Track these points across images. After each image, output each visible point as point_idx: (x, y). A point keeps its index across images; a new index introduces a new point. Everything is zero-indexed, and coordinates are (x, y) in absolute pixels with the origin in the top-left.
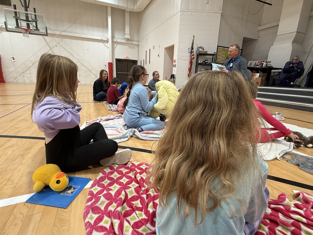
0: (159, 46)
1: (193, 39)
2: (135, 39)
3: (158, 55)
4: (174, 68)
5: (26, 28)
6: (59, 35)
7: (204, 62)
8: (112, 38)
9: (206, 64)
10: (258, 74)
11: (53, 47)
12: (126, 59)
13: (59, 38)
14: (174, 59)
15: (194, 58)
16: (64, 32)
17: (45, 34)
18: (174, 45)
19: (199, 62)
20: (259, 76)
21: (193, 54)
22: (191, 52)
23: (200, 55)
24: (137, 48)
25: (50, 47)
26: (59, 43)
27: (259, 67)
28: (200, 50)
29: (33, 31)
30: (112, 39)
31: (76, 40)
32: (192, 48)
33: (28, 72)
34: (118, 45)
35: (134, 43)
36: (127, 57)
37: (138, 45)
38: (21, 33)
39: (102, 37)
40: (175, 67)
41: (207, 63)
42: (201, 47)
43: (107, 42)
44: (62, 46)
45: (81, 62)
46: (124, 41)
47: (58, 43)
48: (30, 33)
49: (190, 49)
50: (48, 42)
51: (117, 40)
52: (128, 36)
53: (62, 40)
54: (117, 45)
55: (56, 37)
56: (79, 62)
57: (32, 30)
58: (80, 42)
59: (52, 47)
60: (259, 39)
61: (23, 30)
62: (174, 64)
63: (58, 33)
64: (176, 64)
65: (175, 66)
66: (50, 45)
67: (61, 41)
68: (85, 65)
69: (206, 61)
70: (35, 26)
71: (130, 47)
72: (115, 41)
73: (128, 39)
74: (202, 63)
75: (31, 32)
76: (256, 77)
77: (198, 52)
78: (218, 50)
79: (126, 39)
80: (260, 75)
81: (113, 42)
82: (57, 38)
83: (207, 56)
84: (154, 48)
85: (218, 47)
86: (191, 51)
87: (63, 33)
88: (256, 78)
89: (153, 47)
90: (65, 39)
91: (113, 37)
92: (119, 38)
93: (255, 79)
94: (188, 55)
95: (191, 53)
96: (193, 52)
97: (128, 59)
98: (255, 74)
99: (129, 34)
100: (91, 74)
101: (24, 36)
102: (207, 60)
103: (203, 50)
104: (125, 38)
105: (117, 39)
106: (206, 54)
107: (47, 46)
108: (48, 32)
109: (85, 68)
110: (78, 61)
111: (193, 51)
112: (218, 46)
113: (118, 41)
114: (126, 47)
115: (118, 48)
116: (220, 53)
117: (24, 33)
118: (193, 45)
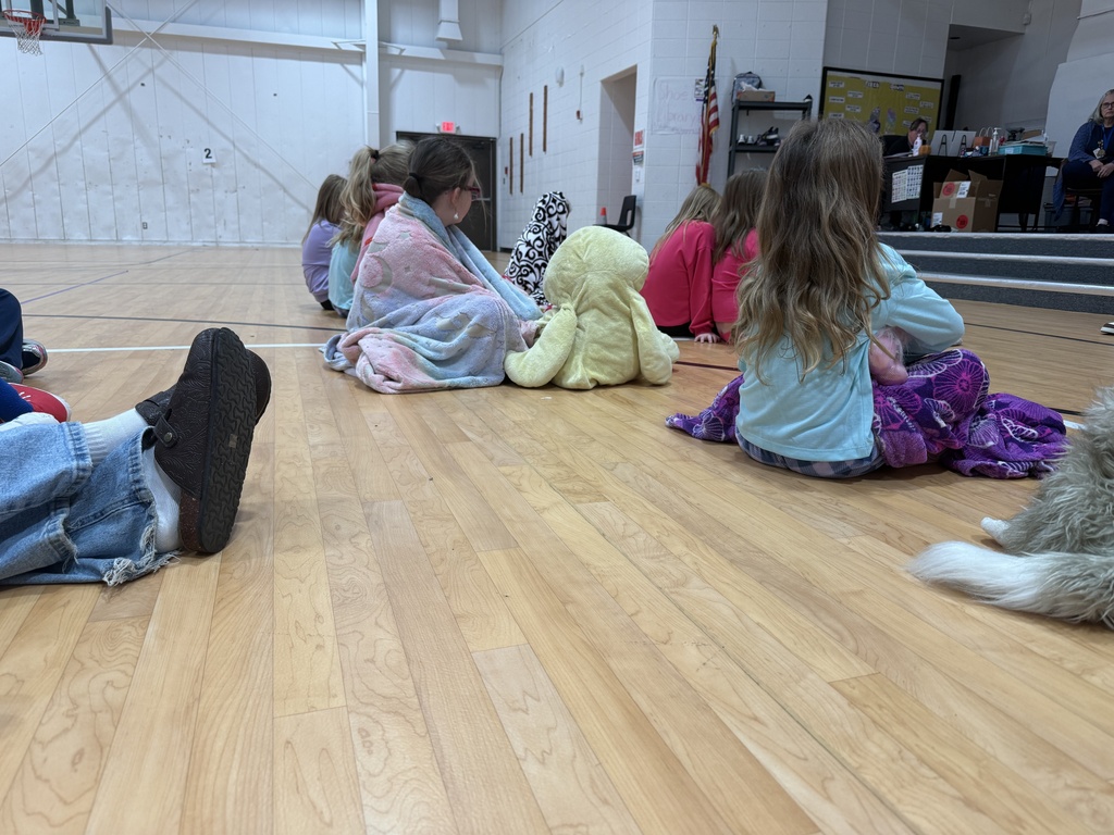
0: (582, 74)
1: (712, 40)
2: (486, 38)
3: (578, 113)
4: (636, 169)
5: (30, 16)
6: (156, 36)
7: (763, 140)
8: (379, 39)
9: (771, 148)
10: (966, 185)
11: (129, 90)
12: (442, 131)
13: (155, 51)
14: (636, 130)
15: (717, 122)
16: (174, 21)
17: (104, 36)
18: (635, 67)
19: (741, 139)
20: (971, 192)
21: (712, 104)
22: (708, 98)
23: (743, 107)
24: (492, 83)
25: (115, 88)
26: (157, 71)
27: (975, 154)
28: (745, 86)
29: (56, 25)
30: (379, 47)
31: (224, 57)
32: (710, 81)
33: (27, 196)
34: (407, 72)
35: (480, 58)
36: (448, 126)
37: (499, 71)
38: (11, 35)
39: (335, 40)
40: (641, 162)
41: (774, 141)
42: (749, 76)
43: (359, 57)
44: (165, 84)
45: (246, 152)
46: (436, 54)
47: (151, 70)
48: (44, 37)
49: (703, 83)
50: (109, 67)
51: (402, 50)
52: (450, 31)
53: (167, 57)
54: (401, 73)
55: (143, 46)
56: (237, 153)
57: (52, 22)
58: (243, 61)
59: (123, 88)
60: (1027, 30)
61: (18, 23)
62: (637, 149)
63: (149, 27)
64: (645, 150)
65: (638, 159)
66: (117, 78)
67: (161, 63)
68: (261, 162)
69: (770, 132)
70: (65, 7)
71: (460, 80)
72: (395, 52)
73: (452, 45)
74: (756, 143)
75: (48, 32)
76: (959, 196)
77: (735, 97)
78: (830, 85)
79: (445, 44)
80: (971, 187)
81: (384, 57)
82: (146, 52)
83: (778, 114)
84: (561, 83)
85: (829, 73)
86: (707, 93)
87: (171, 29)
88: (959, 200)
89: (559, 76)
90: (180, 53)
91: (385, 37)
92: (411, 39)
93: (952, 205)
94: (694, 109)
95: (706, 101)
96: (715, 96)
97: (453, 131)
98: (956, 183)
99: (456, 18)
100: (288, 200)
101: (21, 46)
102: (776, 131)
103: (760, 85)
104: (440, 39)
105: (402, 47)
106: (770, 105)
107: (106, 85)
108: (114, 27)
109: (262, 174)
110: (232, 148)
111: (712, 91)
112: (826, 70)
113: (410, 51)
114: (444, 80)
115: (409, 85)
116: (840, 100)
117: (22, 36)
118: (713, 68)
